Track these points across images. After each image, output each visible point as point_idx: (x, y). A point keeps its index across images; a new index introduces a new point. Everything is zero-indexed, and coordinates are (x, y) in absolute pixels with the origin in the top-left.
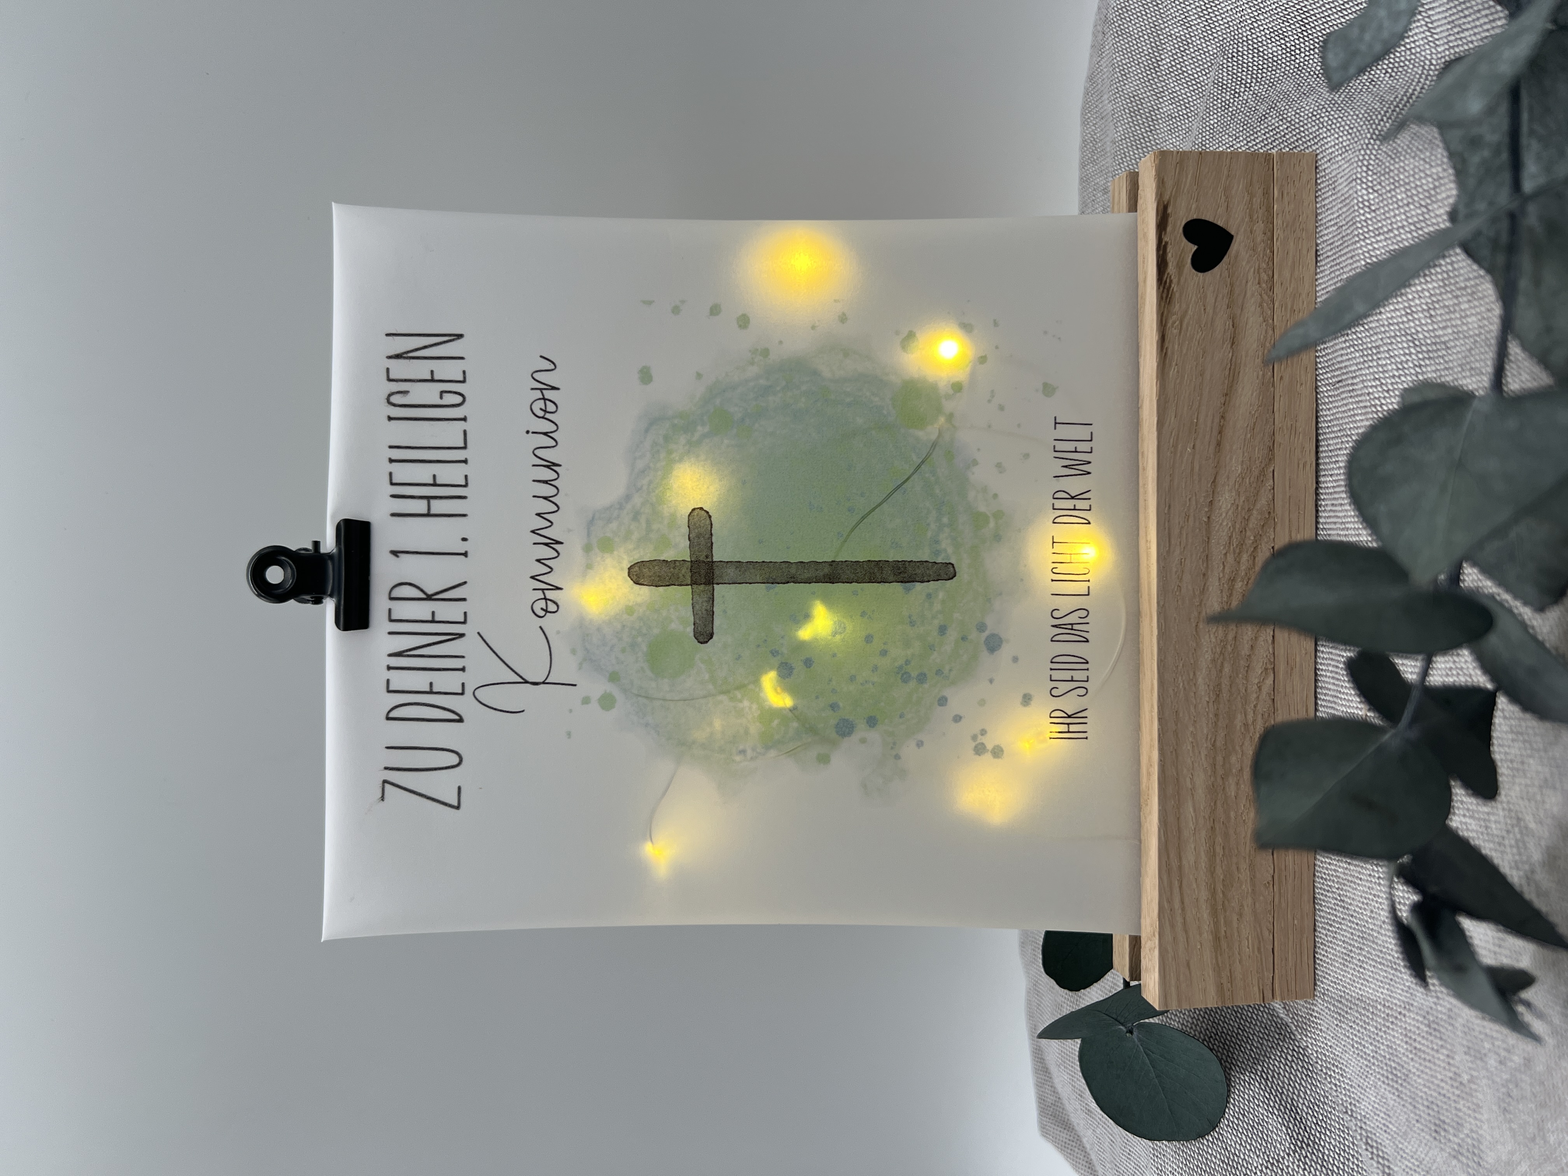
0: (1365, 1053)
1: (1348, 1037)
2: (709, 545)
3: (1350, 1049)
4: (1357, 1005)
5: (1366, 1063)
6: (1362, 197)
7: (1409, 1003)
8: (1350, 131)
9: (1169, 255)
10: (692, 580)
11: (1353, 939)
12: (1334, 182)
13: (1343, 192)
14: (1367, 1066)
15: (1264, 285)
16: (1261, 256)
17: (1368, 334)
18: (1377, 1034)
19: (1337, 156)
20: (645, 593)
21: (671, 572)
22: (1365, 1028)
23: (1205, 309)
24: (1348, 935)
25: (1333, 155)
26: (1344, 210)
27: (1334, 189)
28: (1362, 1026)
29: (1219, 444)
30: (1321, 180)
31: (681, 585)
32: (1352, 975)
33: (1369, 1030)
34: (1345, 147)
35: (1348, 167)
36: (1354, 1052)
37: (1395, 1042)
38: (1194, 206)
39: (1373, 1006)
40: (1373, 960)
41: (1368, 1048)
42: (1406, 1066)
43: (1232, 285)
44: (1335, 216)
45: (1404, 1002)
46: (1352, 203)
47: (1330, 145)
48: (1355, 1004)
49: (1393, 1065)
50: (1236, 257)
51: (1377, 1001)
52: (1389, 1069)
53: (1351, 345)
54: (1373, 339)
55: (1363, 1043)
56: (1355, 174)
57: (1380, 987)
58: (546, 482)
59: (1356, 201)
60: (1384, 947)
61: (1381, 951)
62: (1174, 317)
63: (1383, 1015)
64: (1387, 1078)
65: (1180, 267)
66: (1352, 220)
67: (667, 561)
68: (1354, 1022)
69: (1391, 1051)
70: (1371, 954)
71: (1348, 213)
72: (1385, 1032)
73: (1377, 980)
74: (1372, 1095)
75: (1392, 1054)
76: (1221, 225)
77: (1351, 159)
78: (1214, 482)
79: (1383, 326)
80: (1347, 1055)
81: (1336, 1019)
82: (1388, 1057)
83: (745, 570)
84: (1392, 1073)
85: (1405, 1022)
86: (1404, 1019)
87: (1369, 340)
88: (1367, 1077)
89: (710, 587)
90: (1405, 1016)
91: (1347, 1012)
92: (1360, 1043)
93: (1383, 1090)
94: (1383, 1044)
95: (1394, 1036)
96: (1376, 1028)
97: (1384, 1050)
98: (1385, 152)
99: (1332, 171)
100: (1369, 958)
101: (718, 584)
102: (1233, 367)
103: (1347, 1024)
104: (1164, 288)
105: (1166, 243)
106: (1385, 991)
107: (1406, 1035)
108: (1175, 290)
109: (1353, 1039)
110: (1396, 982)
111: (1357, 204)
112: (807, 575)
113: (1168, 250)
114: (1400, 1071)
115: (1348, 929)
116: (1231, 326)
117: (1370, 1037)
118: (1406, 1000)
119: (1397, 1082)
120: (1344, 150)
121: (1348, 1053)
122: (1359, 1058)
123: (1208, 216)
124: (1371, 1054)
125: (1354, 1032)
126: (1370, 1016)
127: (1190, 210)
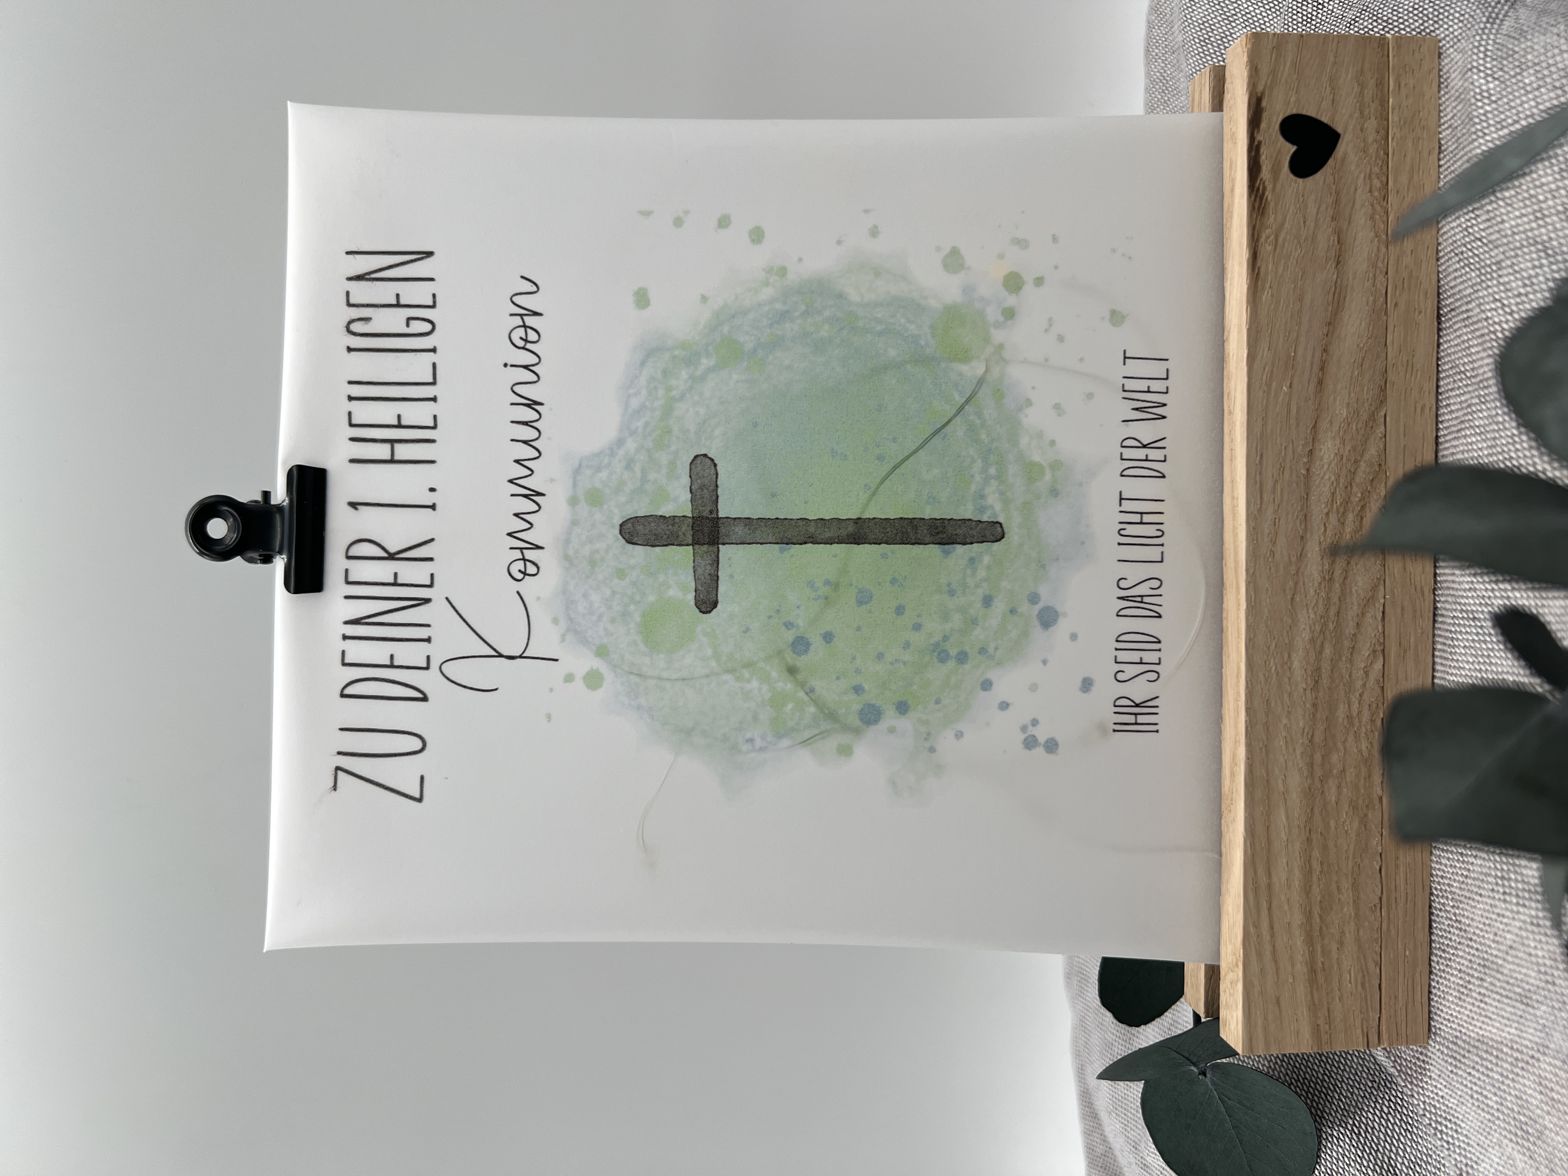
0: (1488, 1105)
1: (1466, 1086)
2: (714, 498)
3: (1469, 1101)
4: (1477, 1048)
5: (1488, 1117)
6: (1479, 87)
9: (1263, 157)
10: (693, 540)
11: (1471, 968)
15: (1376, 194)
16: (1374, 159)
18: (1503, 1083)
20: (639, 553)
21: (669, 530)
22: (1488, 1076)
23: (1305, 222)
28: (1483, 1073)
29: (1320, 382)
31: (681, 545)
32: (1470, 1011)
33: (1493, 1078)
36: (1473, 1104)
37: (1526, 1093)
38: (1293, 99)
39: (1497, 1049)
40: (1498, 996)
41: (1491, 1099)
42: (1539, 1120)
43: (1338, 193)
45: (1537, 1044)
48: (1474, 1046)
49: (1522, 1121)
50: (1344, 159)
51: (1502, 1045)
52: (1518, 1124)
55: (1485, 1093)
57: (1506, 1026)
58: (526, 423)
62: (1268, 231)
63: (1510, 1060)
64: (1515, 1134)
65: (1275, 172)
66: (1468, 116)
67: (665, 517)
68: (1474, 1068)
69: (1519, 1105)
70: (1495, 986)
72: (1511, 1081)
73: (1502, 1017)
74: (1495, 1155)
75: (1521, 1109)
76: (1325, 121)
78: (1314, 427)
80: (1464, 1108)
81: (1451, 1064)
82: (1515, 1111)
83: (756, 529)
84: (1522, 1129)
85: (1540, 1068)
86: (1537, 1064)
88: (1489, 1134)
89: (715, 548)
90: (1538, 1060)
91: (1464, 1056)
92: (1481, 1094)
93: (1510, 1150)
94: (1509, 1098)
95: (1524, 1085)
96: (1502, 1075)
97: (1511, 1101)
101: (724, 544)
102: (1337, 291)
103: (1465, 1071)
104: (1256, 196)
105: (1260, 143)
106: (1513, 1031)
107: (1541, 1084)
108: (1269, 198)
109: (1471, 1089)
111: (1474, 97)
112: (828, 535)
113: (1262, 151)
114: (1533, 1127)
115: (1466, 955)
116: (1336, 242)
117: (1494, 1086)
119: (1528, 1140)
121: (1466, 1106)
122: (1480, 1112)
123: (1310, 111)
124: (1495, 1107)
125: (1474, 1080)
126: (1494, 1061)
127: (1289, 103)
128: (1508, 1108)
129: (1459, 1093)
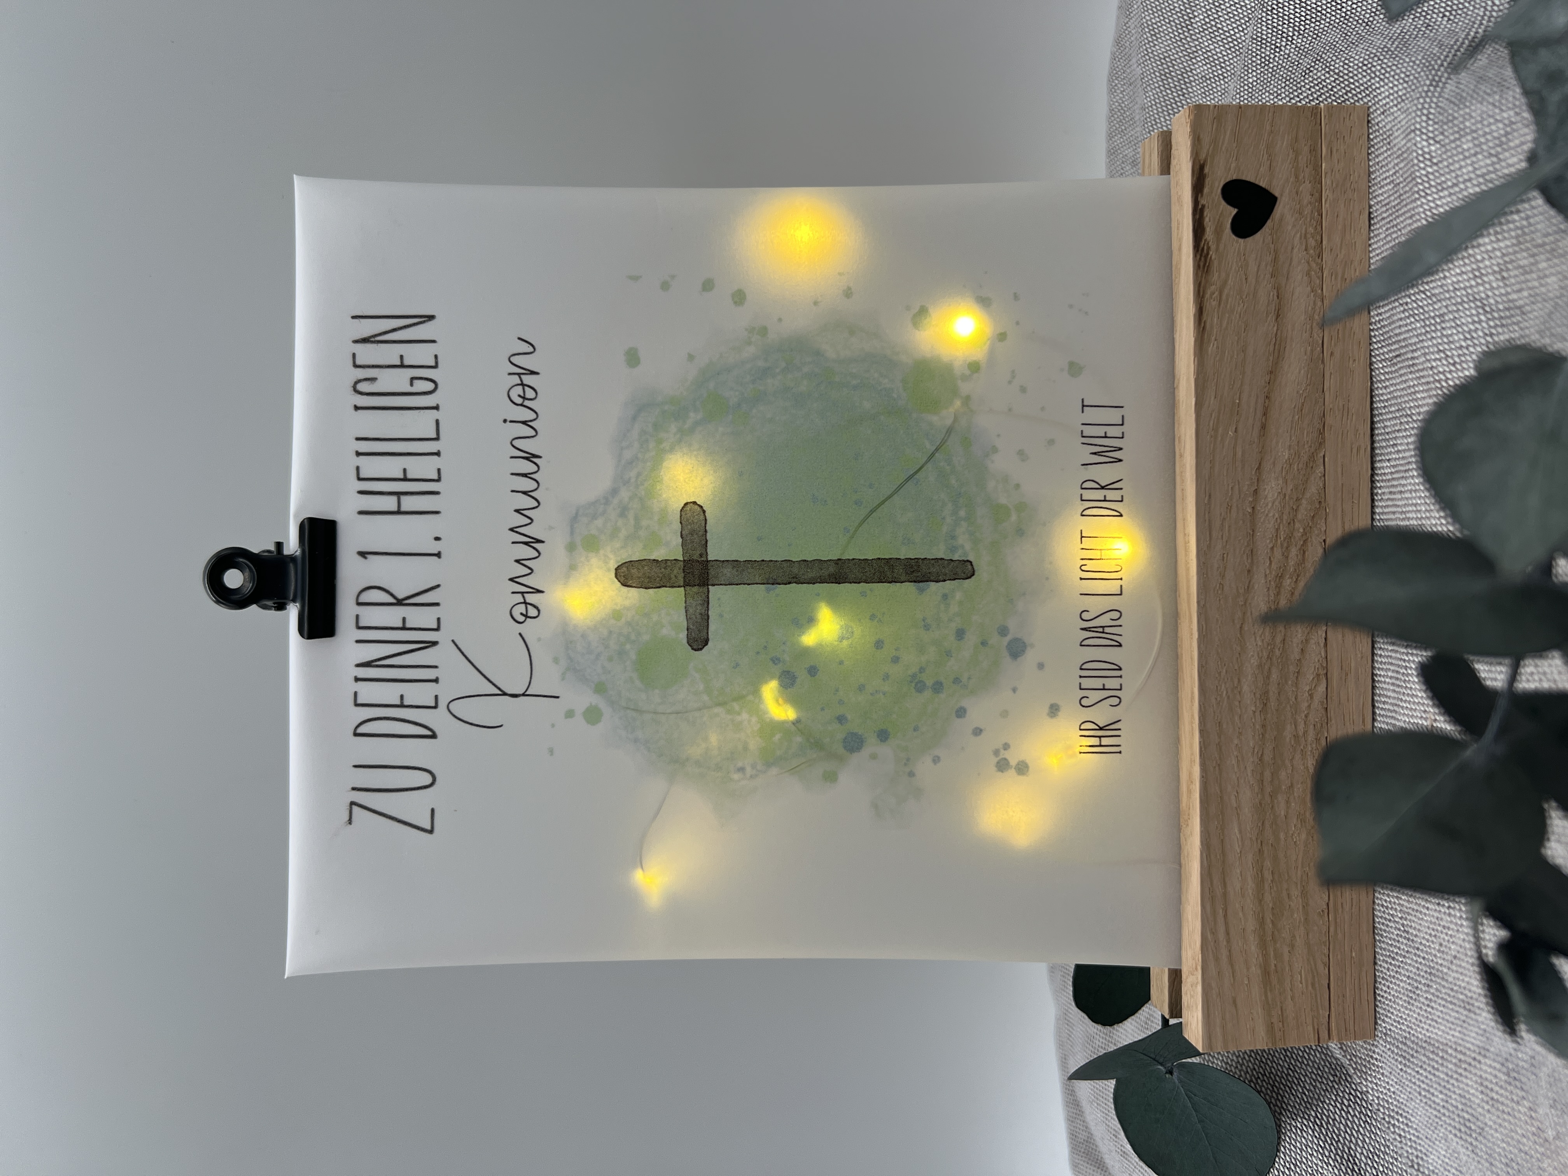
0: (1434, 1102)
3: (1416, 1097)
4: (1424, 1048)
5: (1435, 1113)
6: (1422, 149)
7: (1484, 1049)
8: (1407, 79)
9: (1207, 220)
10: (685, 581)
11: (1419, 975)
12: (1389, 137)
13: (1400, 145)
14: (1436, 1116)
15: (1312, 251)
16: (1308, 220)
17: (1430, 302)
18: (1448, 1082)
19: (1392, 107)
20: (633, 595)
21: (662, 573)
22: (1434, 1075)
23: (1246, 279)
24: (1414, 970)
25: (1388, 106)
26: (1402, 165)
27: (1389, 143)
28: (1430, 1072)
29: (1263, 427)
30: (1374, 135)
31: (673, 587)
32: (1419, 1014)
33: (1438, 1077)
34: (1400, 97)
35: (1405, 118)
36: (1421, 1101)
37: (1468, 1092)
38: (1233, 165)
39: (1443, 1050)
40: (1442, 998)
41: (1437, 1096)
42: (1481, 1118)
43: (1276, 251)
44: (1391, 173)
45: (1479, 1047)
46: (1411, 157)
47: (1383, 95)
48: (1421, 1047)
49: (1467, 1116)
50: (1281, 220)
51: (1447, 1044)
52: (1462, 1121)
53: (1410, 315)
54: (1436, 307)
55: (1432, 1090)
56: (1414, 124)
57: (1450, 1029)
58: (525, 475)
59: (1415, 154)
60: (1455, 984)
61: (1452, 990)
62: (1212, 288)
63: (1454, 1061)
64: (1460, 1130)
65: (1218, 232)
66: (1410, 175)
67: (658, 561)
68: (1421, 1067)
69: (1463, 1101)
70: (1440, 992)
71: (1406, 169)
72: (1457, 1080)
73: (1448, 1021)
74: (1442, 1148)
75: (1465, 1104)
76: (1263, 186)
77: (1408, 109)
78: (1259, 468)
79: (1448, 291)
80: (1413, 1103)
81: (1401, 1063)
82: (1460, 1107)
83: (743, 570)
84: (1465, 1125)
85: (1481, 1069)
86: (1478, 1066)
87: (1431, 308)
88: (1436, 1128)
89: (705, 589)
90: (1480, 1062)
91: (1412, 1056)
92: (1428, 1091)
93: (1455, 1144)
94: (1454, 1092)
95: (1467, 1085)
96: (1447, 1075)
97: (1455, 1099)
98: (1447, 99)
99: (1387, 124)
100: (1438, 997)
102: (1278, 342)
103: (1413, 1069)
104: (1201, 255)
105: (1203, 206)
106: (1457, 1034)
107: (1482, 1084)
108: (1213, 257)
109: (1419, 1086)
110: (1469, 1024)
111: (1417, 158)
112: (810, 575)
113: (1205, 214)
114: (1474, 1124)
115: (1414, 963)
116: (1276, 297)
117: (1440, 1085)
118: (1481, 1044)
119: (1471, 1135)
120: (1399, 100)
121: (1415, 1102)
122: (1427, 1108)
123: (1249, 176)
124: (1441, 1104)
125: (1422, 1078)
126: (1440, 1062)
127: (1230, 169)
128: (1452, 1105)
129: (1409, 1090)
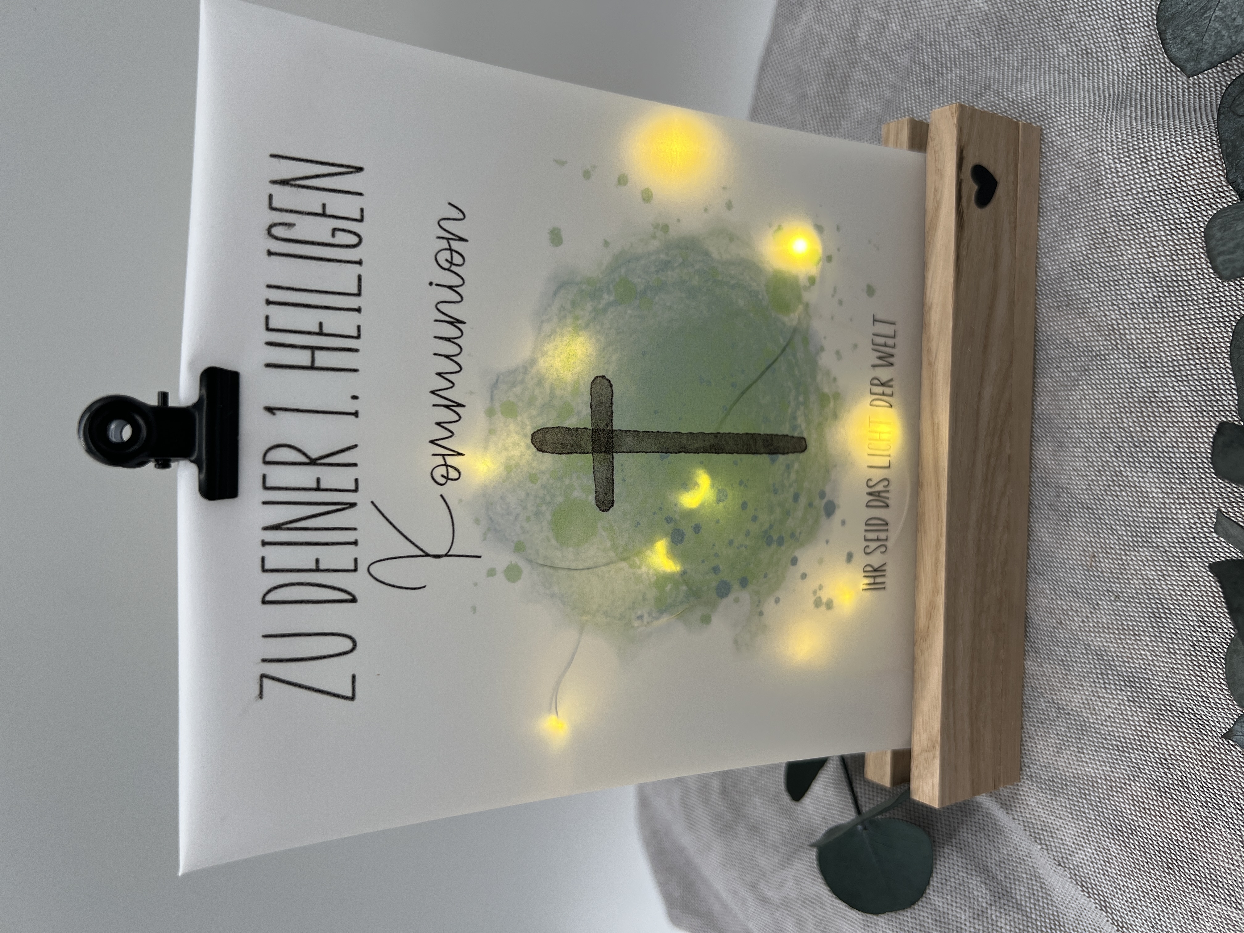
2: (610, 414)
9: (963, 191)
10: (593, 448)
15: (1012, 224)
16: (1011, 202)
20: (548, 459)
21: (573, 440)
23: (981, 238)
29: (985, 347)
31: (583, 453)
43: (996, 221)
50: (999, 199)
58: (448, 339)
65: (969, 202)
67: (569, 429)
76: (991, 172)
78: (982, 377)
83: (642, 440)
89: (610, 456)
101: (617, 452)
102: (994, 286)
104: (960, 214)
108: (966, 220)
112: (696, 445)
113: (963, 187)
116: (994, 253)
123: (985, 163)
127: (976, 156)
